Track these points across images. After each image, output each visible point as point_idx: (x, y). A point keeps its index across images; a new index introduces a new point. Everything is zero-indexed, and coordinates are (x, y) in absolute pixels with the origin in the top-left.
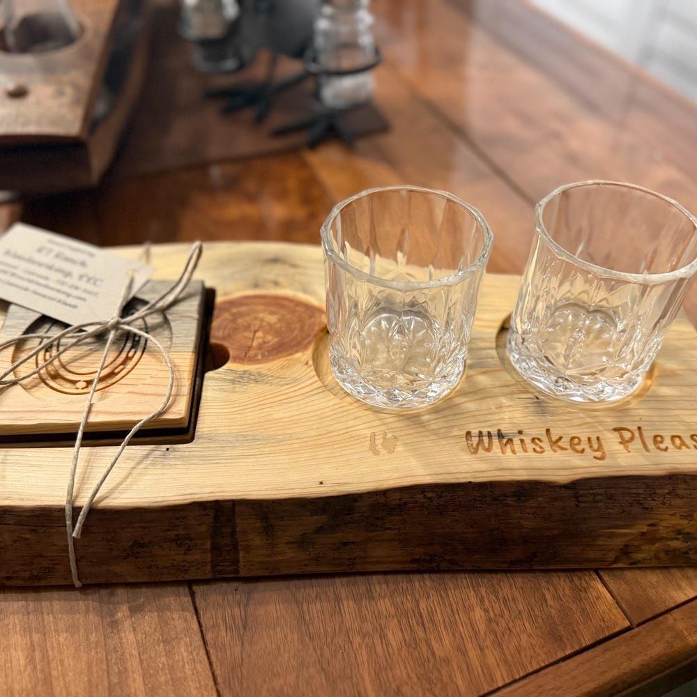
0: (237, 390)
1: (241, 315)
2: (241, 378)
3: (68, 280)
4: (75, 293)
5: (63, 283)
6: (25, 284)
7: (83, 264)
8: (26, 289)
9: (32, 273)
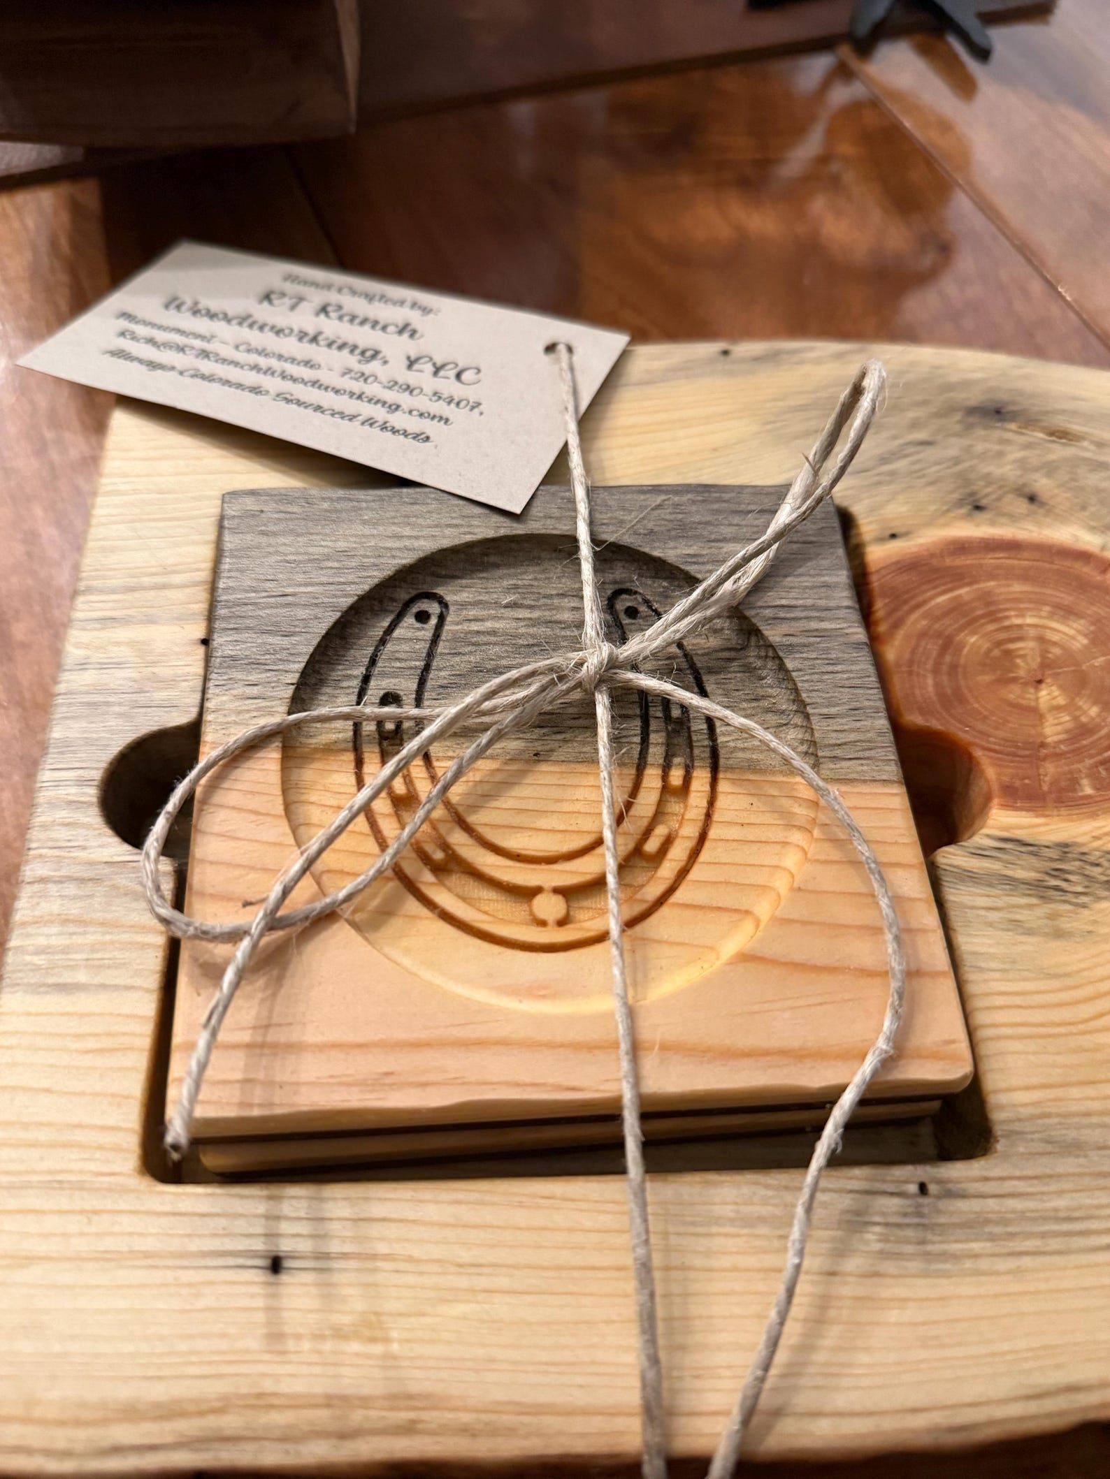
0: (1065, 924)
1: (965, 615)
2: (1058, 873)
3: (374, 367)
4: (405, 400)
5: (364, 377)
6: (251, 378)
7: (405, 329)
8: (256, 390)
9: (262, 352)
